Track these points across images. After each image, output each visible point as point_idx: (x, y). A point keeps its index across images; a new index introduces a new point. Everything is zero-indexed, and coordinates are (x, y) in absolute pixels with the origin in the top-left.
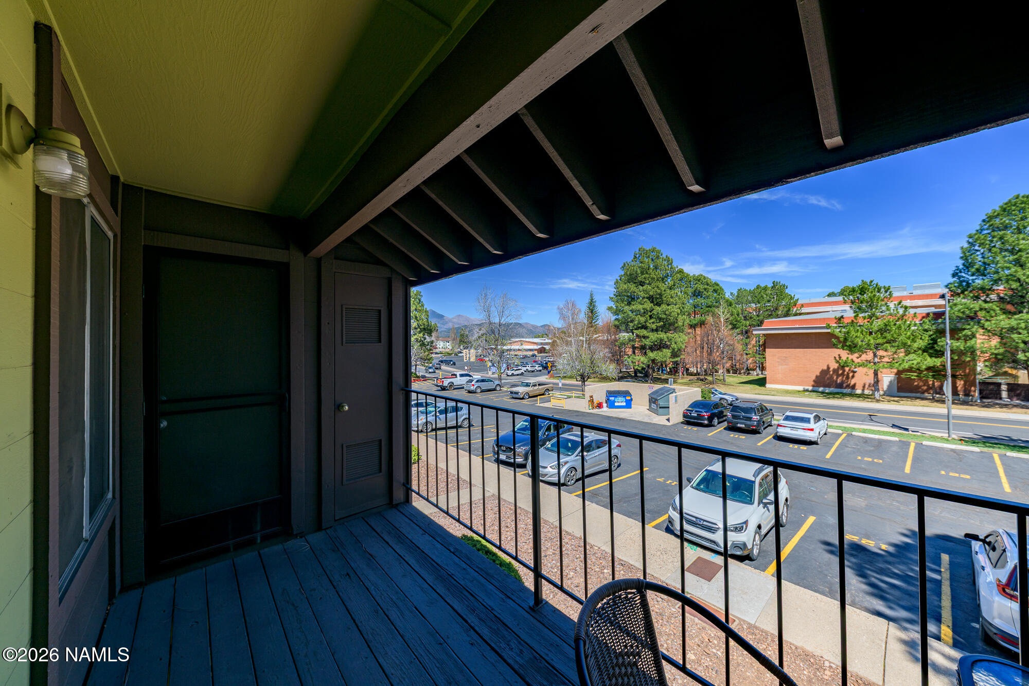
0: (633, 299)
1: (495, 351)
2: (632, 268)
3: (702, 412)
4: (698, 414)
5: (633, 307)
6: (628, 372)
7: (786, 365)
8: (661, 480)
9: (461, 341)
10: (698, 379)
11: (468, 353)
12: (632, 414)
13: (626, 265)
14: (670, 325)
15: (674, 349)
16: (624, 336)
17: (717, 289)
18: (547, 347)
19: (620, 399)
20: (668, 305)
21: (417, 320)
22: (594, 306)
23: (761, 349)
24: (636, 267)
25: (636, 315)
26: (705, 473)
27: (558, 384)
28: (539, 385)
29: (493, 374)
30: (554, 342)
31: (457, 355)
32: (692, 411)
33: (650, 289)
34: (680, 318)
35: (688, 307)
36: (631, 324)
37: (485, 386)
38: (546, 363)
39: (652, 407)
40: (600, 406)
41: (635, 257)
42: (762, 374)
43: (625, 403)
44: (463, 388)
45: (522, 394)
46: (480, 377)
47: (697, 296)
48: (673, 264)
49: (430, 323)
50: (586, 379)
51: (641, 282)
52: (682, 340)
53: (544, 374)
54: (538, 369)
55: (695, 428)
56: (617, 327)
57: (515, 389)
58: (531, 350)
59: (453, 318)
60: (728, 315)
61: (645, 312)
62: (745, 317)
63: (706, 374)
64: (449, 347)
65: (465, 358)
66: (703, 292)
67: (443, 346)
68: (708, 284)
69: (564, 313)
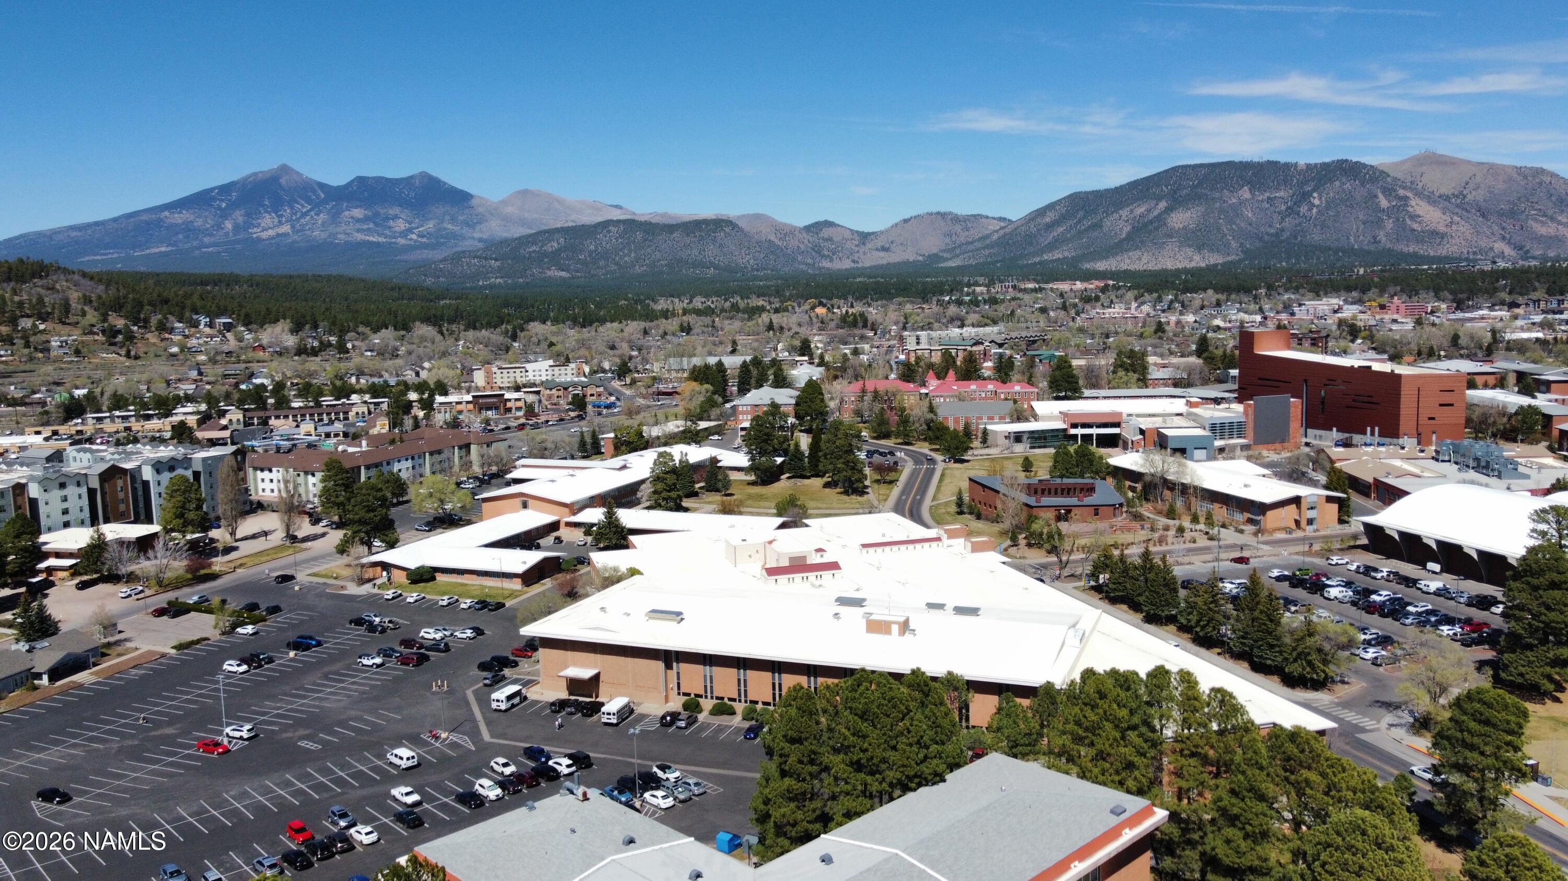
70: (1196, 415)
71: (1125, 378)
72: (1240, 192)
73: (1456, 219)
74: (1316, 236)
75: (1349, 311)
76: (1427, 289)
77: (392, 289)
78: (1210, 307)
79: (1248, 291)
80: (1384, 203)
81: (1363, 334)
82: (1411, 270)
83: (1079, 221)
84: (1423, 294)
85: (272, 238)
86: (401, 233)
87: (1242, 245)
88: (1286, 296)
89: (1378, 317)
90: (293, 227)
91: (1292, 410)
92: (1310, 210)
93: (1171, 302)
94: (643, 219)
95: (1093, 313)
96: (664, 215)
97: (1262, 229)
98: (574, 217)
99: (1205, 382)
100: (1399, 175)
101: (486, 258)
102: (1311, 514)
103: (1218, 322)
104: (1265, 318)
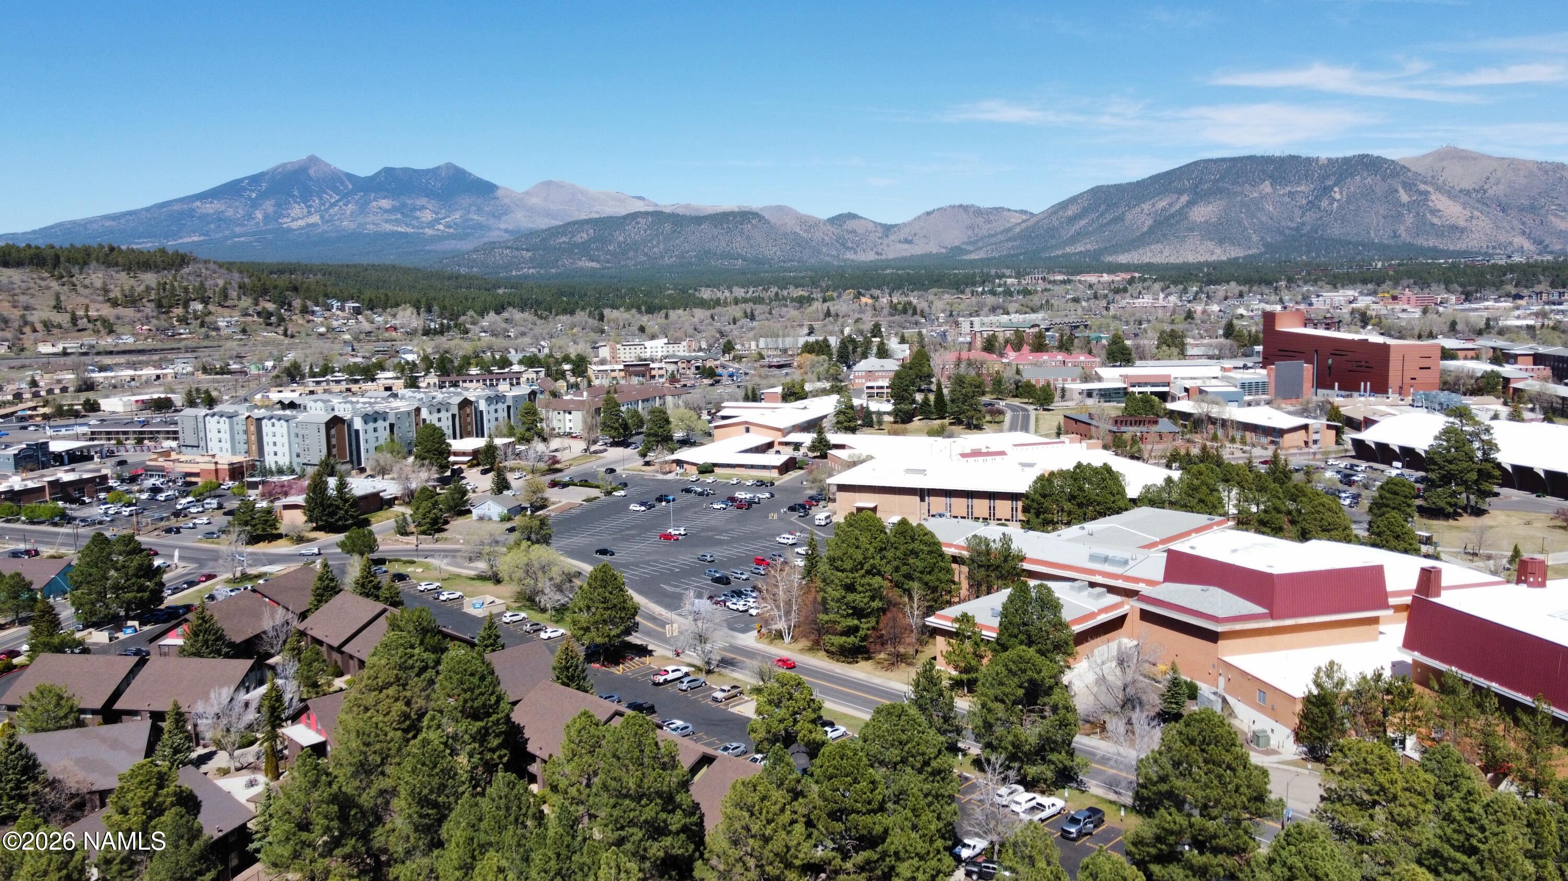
70: (1230, 378)
71: (1168, 352)
72: (1262, 187)
73: (1476, 213)
74: (1336, 231)
75: (1364, 302)
76: (1439, 281)
77: (450, 278)
78: (1232, 298)
79: (1268, 283)
80: (1404, 197)
81: (1373, 321)
82: (1427, 264)
83: (1102, 215)
84: (1434, 287)
85: (302, 228)
86: (428, 223)
87: (1262, 239)
88: (1305, 289)
89: (1389, 307)
90: (322, 217)
91: (1305, 373)
92: (1331, 204)
93: (1197, 293)
94: (668, 210)
95: (1123, 303)
96: (687, 206)
97: (1283, 223)
98: (597, 208)
99: (1234, 356)
100: (1420, 170)
101: (517, 249)
102: (1316, 437)
103: (1241, 311)
104: (1285, 308)
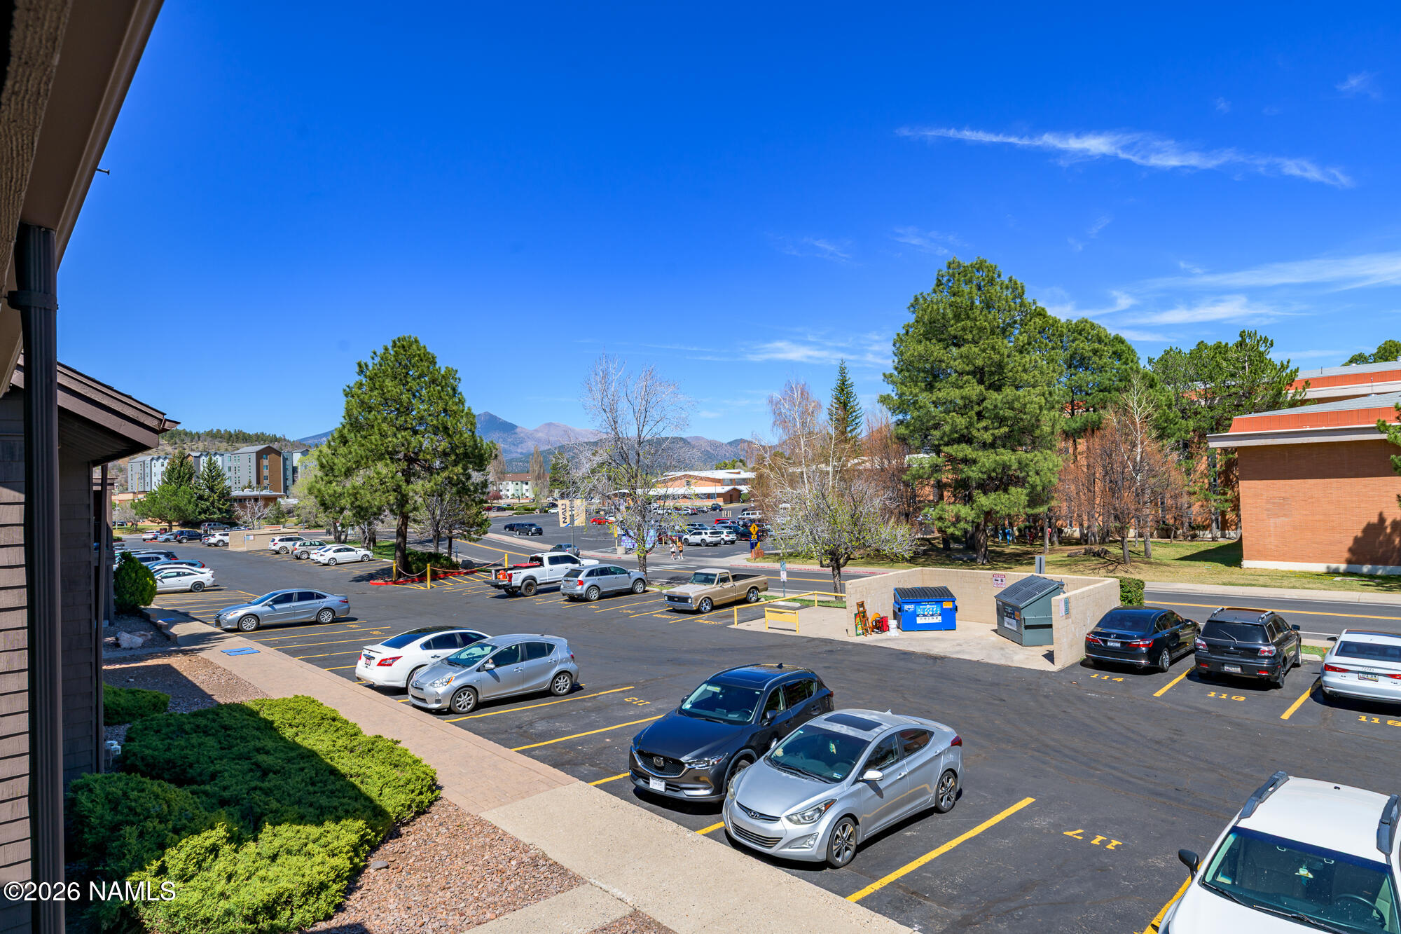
0: (935, 377)
1: (630, 502)
2: (935, 307)
3: (1132, 638)
4: (1122, 643)
5: (940, 395)
6: (928, 540)
7: (1285, 515)
8: (1075, 834)
9: (554, 480)
10: (1087, 552)
11: (568, 509)
12: (959, 645)
13: (921, 301)
14: (1023, 431)
15: (1033, 487)
16: (921, 459)
17: (1121, 351)
18: (744, 489)
19: (929, 608)
20: (1017, 388)
21: (449, 435)
22: (849, 395)
23: (1219, 481)
24: (942, 303)
25: (947, 412)
26: (1231, 838)
27: (777, 573)
28: (735, 578)
29: (626, 553)
30: (760, 477)
31: (546, 512)
32: (1108, 635)
33: (978, 354)
34: (1046, 416)
35: (1060, 390)
36: (937, 433)
37: (607, 583)
38: (745, 525)
39: (1006, 625)
40: (881, 625)
41: (939, 283)
42: (1223, 536)
43: (940, 618)
44: (558, 589)
45: (696, 600)
46: (596, 562)
47: (1076, 367)
48: (1025, 296)
49: (478, 440)
50: (841, 561)
51: (955, 337)
52: (1051, 467)
53: (743, 551)
54: (727, 539)
55: (1119, 679)
56: (902, 440)
57: (679, 590)
58: (709, 496)
59: (536, 431)
60: (1150, 409)
61: (965, 406)
62: (1183, 411)
63: (1103, 541)
64: (527, 494)
65: (561, 520)
66: (1090, 358)
67: (512, 492)
68: (1100, 341)
69: (783, 411)
